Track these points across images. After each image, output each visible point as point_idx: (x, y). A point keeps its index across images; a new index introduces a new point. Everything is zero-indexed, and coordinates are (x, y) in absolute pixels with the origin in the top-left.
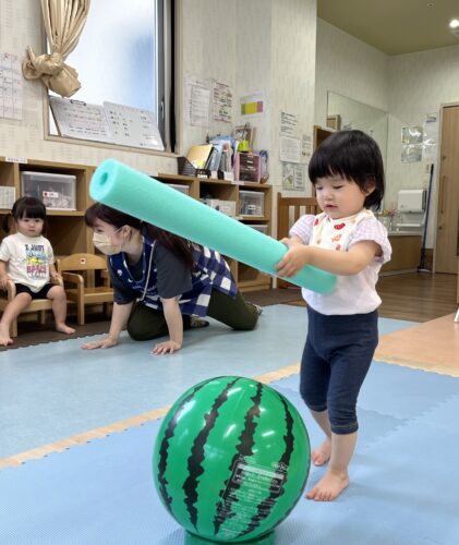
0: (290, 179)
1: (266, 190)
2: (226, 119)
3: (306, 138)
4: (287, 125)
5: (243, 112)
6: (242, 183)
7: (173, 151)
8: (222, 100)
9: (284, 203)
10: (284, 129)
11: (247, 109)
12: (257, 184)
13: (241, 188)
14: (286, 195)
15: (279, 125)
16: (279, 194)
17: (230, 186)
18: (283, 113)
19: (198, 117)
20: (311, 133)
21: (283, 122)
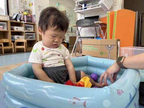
2: (25, 8)
7: (8, 15)
8: (24, 3)
10: (39, 10)
11: (30, 5)
13: (25, 24)
18: (39, 6)
19: (16, 7)
21: (39, 8)
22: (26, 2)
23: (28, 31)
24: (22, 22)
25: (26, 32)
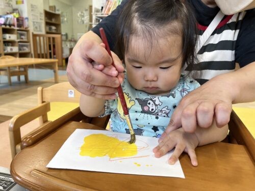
0: (36, 28)
1: (27, 31)
2: (10, 6)
3: (41, 14)
5: (17, 4)
6: (18, 28)
9: (34, 36)
10: (32, 10)
12: (24, 29)
13: (18, 30)
14: (35, 33)
15: (30, 8)
16: (33, 33)
17: (13, 30)
18: (32, 5)
20: (43, 12)
23: (21, 40)
24: (12, 27)
25: (19, 42)
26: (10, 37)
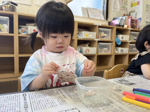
2: (125, 9)
4: (148, 9)
5: (132, 6)
6: (132, 29)
7: (107, 20)
8: (124, 3)
10: (147, 10)
11: (133, 5)
13: (131, 31)
15: (145, 9)
17: (127, 30)
18: (147, 5)
19: (116, 9)
21: (147, 8)
22: (127, 1)
25: (130, 43)
26: (122, 38)
